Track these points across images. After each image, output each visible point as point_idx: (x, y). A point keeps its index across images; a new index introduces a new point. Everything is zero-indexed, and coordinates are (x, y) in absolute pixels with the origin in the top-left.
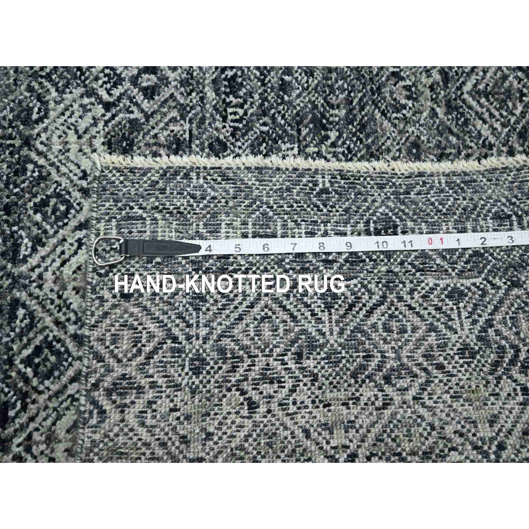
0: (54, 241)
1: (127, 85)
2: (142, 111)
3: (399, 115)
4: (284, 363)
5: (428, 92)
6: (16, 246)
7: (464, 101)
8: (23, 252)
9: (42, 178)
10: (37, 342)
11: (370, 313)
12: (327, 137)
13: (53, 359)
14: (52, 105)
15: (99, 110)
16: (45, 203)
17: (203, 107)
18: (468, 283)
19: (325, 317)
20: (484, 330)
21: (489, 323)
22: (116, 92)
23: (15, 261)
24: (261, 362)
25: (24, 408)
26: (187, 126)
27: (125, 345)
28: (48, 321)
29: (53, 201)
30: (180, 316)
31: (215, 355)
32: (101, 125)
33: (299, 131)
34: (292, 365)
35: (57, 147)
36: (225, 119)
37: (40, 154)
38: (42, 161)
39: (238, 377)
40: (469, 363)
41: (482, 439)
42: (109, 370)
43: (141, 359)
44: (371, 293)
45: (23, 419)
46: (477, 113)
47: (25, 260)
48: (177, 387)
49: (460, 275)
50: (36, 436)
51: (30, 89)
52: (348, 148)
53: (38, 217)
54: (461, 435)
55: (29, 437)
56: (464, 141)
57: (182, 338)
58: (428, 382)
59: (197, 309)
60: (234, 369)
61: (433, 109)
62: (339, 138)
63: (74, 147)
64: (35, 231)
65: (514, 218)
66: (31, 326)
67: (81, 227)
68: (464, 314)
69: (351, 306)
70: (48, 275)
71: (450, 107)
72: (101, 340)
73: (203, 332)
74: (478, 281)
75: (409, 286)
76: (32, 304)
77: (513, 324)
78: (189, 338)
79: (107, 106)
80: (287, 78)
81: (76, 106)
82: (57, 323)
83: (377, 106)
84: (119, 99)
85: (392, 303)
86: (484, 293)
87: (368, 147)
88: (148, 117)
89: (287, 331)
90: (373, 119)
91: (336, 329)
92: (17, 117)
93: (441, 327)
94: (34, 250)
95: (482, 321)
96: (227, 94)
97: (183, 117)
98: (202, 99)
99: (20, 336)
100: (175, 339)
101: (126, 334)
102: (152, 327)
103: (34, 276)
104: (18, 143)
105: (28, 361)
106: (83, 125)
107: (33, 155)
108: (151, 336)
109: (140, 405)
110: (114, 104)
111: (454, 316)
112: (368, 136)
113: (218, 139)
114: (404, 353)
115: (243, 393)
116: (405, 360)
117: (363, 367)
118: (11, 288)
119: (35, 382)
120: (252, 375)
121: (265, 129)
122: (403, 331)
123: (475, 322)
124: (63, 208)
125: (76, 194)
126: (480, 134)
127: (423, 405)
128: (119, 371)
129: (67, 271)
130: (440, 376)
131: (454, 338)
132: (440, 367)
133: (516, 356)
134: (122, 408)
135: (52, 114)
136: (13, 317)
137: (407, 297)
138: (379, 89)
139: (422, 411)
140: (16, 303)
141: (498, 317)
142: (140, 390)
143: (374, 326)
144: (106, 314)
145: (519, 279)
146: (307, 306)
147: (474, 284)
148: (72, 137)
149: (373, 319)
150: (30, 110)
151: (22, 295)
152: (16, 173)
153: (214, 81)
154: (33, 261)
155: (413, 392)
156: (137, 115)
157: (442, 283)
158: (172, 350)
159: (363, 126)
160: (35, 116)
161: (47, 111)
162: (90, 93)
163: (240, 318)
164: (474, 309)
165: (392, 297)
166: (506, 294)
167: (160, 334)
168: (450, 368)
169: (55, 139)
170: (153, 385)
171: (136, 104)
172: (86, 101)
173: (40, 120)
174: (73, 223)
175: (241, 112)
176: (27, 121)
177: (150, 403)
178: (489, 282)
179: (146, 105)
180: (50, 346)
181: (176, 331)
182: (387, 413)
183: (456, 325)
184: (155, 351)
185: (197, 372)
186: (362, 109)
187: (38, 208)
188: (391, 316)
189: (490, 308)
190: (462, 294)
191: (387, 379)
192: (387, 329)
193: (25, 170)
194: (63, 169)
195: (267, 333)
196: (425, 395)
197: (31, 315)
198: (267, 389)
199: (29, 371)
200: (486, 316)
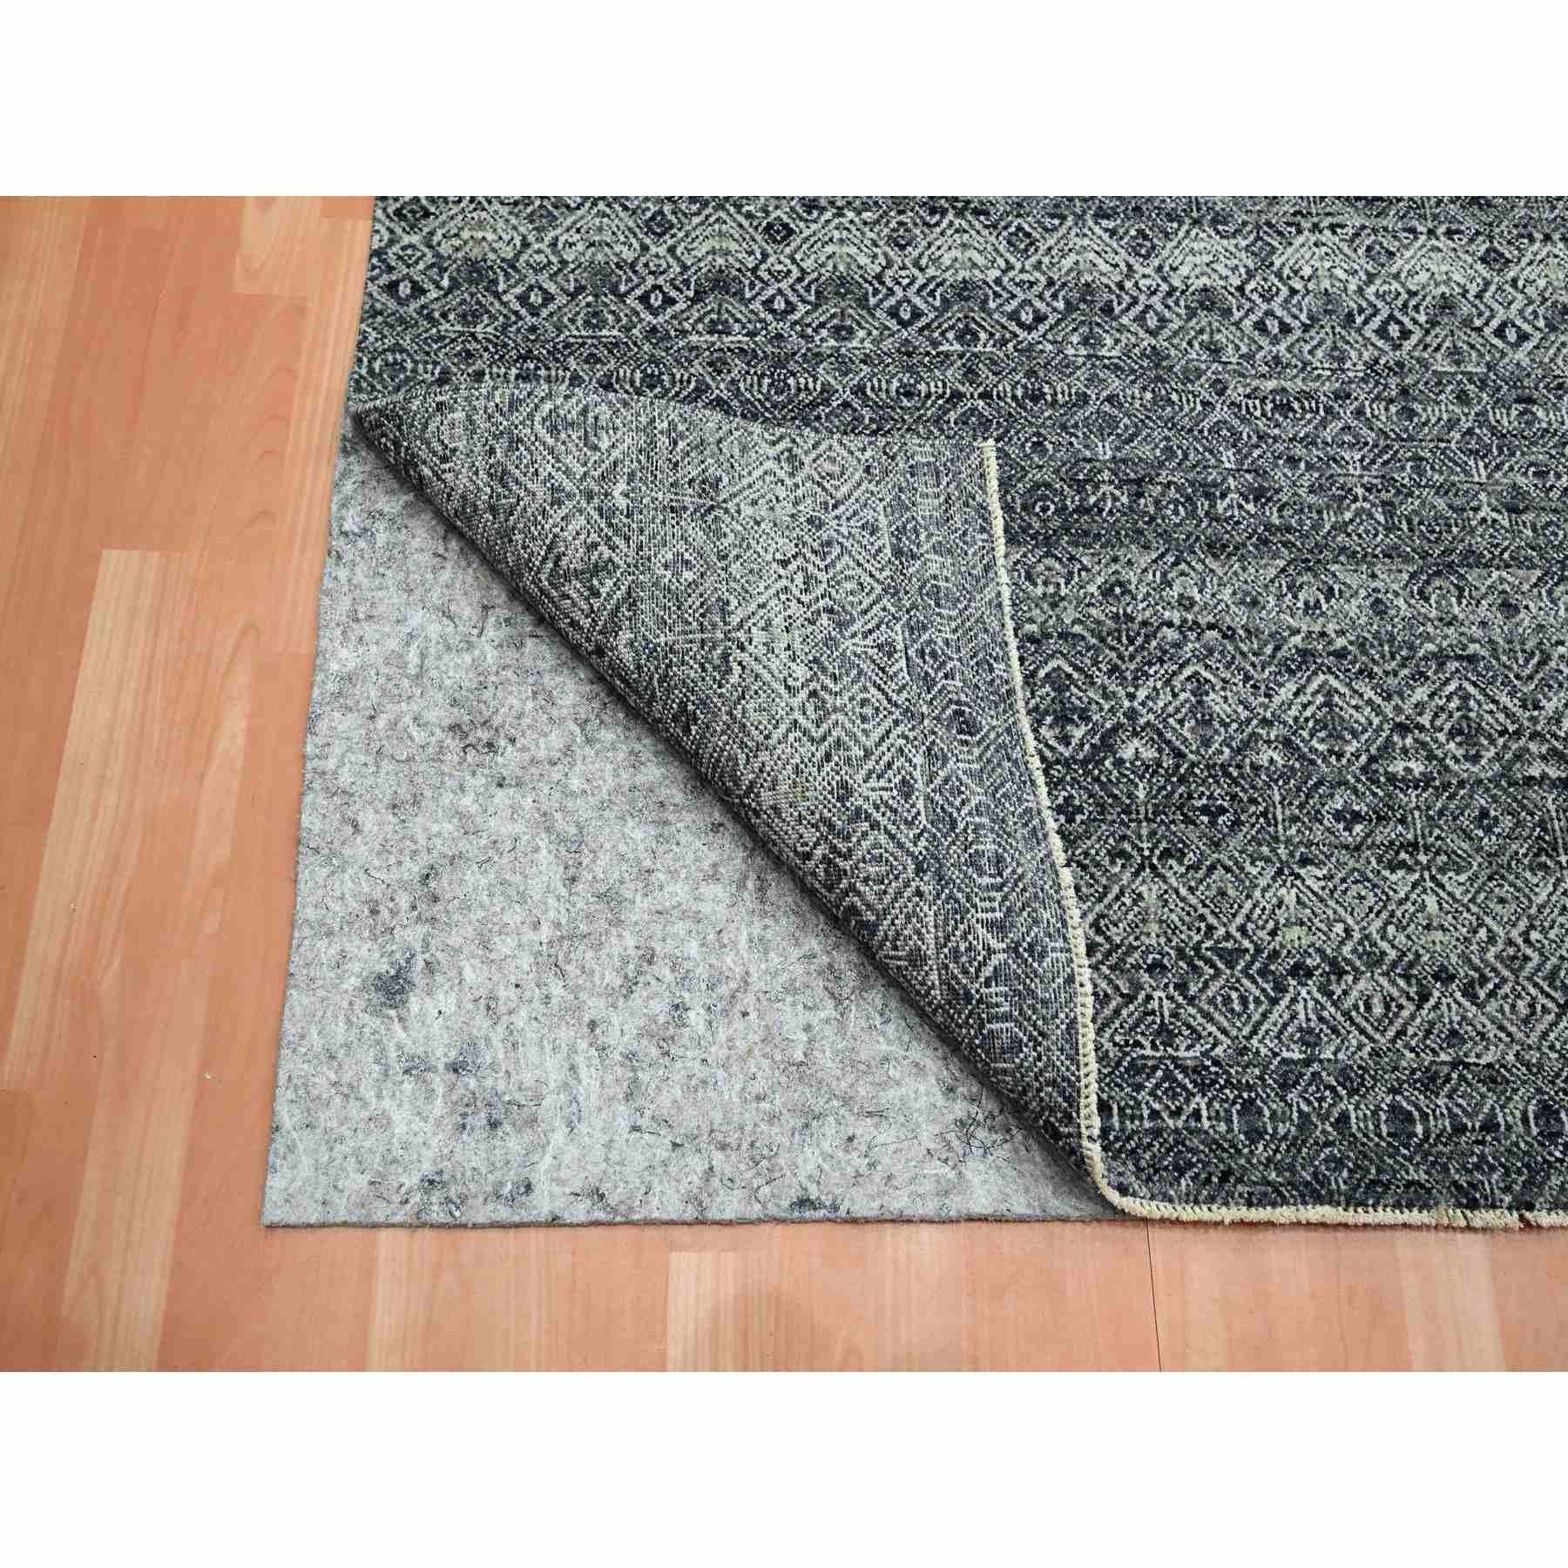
0: (1115, 245)
1: (1264, 307)
2: (1241, 320)
3: (1285, 590)
4: (823, 596)
5: (1317, 629)
6: (1108, 217)
7: (1315, 673)
8: (1104, 223)
9: (1167, 235)
10: (1034, 234)
11: (879, 688)
12: (1247, 501)
13: (1022, 246)
14: (1233, 242)
15: (1236, 282)
16: (1145, 237)
17: (1255, 377)
18: (920, 805)
19: (869, 642)
20: (868, 817)
21: (875, 825)
22: (1255, 297)
23: (1096, 216)
24: (823, 576)
25: (986, 227)
26: (1234, 360)
27: (828, 467)
28: (1051, 242)
29: (1148, 244)
30: (855, 513)
31: (825, 537)
32: (1222, 283)
33: (1248, 471)
34: (821, 603)
35: (1196, 246)
36: (1248, 396)
37: (1188, 232)
38: (1181, 234)
39: (809, 555)
40: (831, 793)
41: (758, 795)
42: (806, 453)
43: (817, 478)
44: (899, 692)
45: (978, 226)
46: (1304, 687)
47: (1096, 223)
48: (796, 504)
49: (928, 798)
50: (966, 236)
51: (1245, 224)
52: (1238, 523)
53: (1133, 233)
54: (761, 771)
55: (965, 231)
56: (1270, 664)
57: (837, 512)
58: (812, 740)
59: (863, 527)
60: (815, 552)
61: (1299, 632)
62: (1248, 512)
63: (1198, 260)
64: (1121, 231)
65: (999, 880)
66: (1046, 230)
67: (1129, 266)
68: (886, 795)
69: (883, 670)
70: (1086, 242)
71: (1305, 654)
72: (830, 448)
73: (844, 530)
74: (922, 818)
75: (911, 735)
76: (1063, 230)
77: (873, 857)
78: (837, 517)
79: (1241, 289)
80: (1302, 465)
81: (1236, 262)
82: (1050, 249)
83: (1289, 563)
84: (1249, 300)
85: (891, 713)
86: (910, 824)
87: (1244, 545)
88: (1237, 324)
89: (852, 604)
90: (1276, 556)
91: (859, 650)
92: (1218, 214)
93: (870, 764)
94: (1106, 230)
95: (877, 816)
96: (1273, 401)
97: (1241, 357)
98: (1264, 376)
99: (1038, 222)
100: (835, 506)
101: (837, 469)
102: (844, 489)
103: (1086, 231)
104: (1195, 214)
105: (1019, 228)
106: (1219, 267)
107: (1185, 227)
108: (837, 488)
109: (781, 474)
110: (1243, 294)
111: (883, 783)
112: (1256, 547)
113: (1226, 388)
114: (840, 717)
115: (795, 557)
116: (833, 717)
117: (824, 670)
118: (1074, 213)
119: (1005, 233)
120: (810, 567)
121: (1245, 436)
122: (864, 719)
123: (877, 808)
124: (1143, 252)
125: (1156, 263)
126: (1281, 685)
127: (789, 730)
128: (807, 460)
129: (1092, 256)
130: (818, 755)
131: (859, 777)
132: (828, 757)
133: (840, 855)
134: (777, 459)
135: (1225, 242)
136: (1052, 216)
137: (899, 730)
138: (1309, 569)
139: (783, 728)
140: (1063, 218)
141: (883, 839)
142: (792, 475)
143: (865, 689)
144: (851, 453)
145: (924, 872)
146: (878, 627)
147: (918, 813)
148: (1207, 258)
149: (873, 690)
150: (1226, 223)
151: (1070, 221)
152: (1168, 215)
153: (1284, 390)
154: (1097, 229)
155: (801, 720)
156: (1237, 315)
157: (917, 774)
158: (826, 503)
159: (1266, 542)
160: (1220, 228)
161: (1227, 238)
162: (1250, 275)
163: (859, 565)
164: (891, 808)
165: (897, 714)
166: (908, 852)
167: (839, 495)
168: (827, 768)
169: (1203, 245)
170: (797, 486)
171: (1247, 315)
172: (1243, 270)
173: (1218, 232)
174: (1132, 261)
175: (1258, 413)
176: (1214, 222)
177: (782, 482)
178: (921, 834)
179: (1247, 324)
180: (1032, 244)
181: (842, 508)
182: (782, 690)
183: (873, 783)
184: (824, 489)
185: (810, 521)
186: (1284, 545)
187: (1141, 232)
188: (877, 709)
189: (893, 830)
190: (907, 796)
191: (814, 694)
192: (864, 703)
193: (1171, 221)
194: (1177, 252)
195: (849, 586)
196: (798, 734)
197: (1055, 229)
198: (799, 579)
199: (1012, 229)
200: (883, 821)
